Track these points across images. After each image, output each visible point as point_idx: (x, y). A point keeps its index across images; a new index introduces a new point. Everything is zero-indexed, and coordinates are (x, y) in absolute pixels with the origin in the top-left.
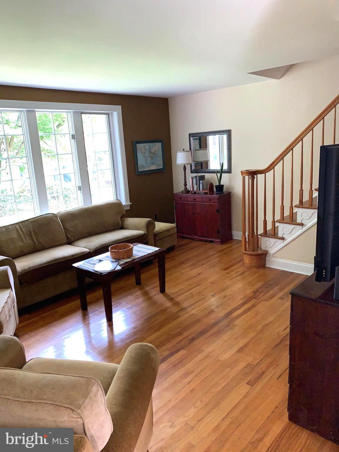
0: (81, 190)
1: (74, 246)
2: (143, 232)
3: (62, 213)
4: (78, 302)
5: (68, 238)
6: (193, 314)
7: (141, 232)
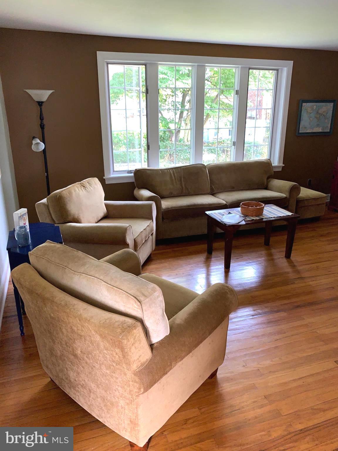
0: (235, 145)
1: (215, 197)
2: (285, 196)
3: (211, 165)
4: (205, 246)
5: (212, 189)
6: (310, 285)
7: (284, 195)
